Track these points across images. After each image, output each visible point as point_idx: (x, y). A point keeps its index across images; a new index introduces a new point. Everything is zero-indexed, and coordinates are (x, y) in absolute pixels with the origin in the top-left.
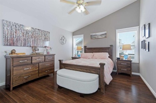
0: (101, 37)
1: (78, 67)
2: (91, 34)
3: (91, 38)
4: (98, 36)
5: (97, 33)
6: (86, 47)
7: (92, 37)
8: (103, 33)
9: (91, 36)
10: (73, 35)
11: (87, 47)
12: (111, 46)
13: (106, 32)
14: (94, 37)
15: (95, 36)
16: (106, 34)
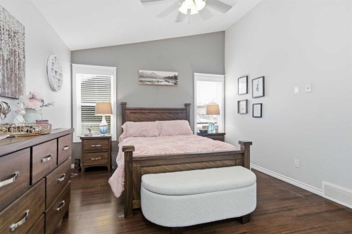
0: (167, 83)
1: (194, 160)
2: (140, 71)
3: (141, 81)
4: (160, 80)
5: (155, 72)
6: (125, 104)
7: (143, 79)
8: (172, 74)
9: (141, 77)
10: (73, 61)
11: (128, 106)
12: (186, 105)
13: (176, 74)
14: (150, 80)
15: (152, 78)
16: (175, 78)
